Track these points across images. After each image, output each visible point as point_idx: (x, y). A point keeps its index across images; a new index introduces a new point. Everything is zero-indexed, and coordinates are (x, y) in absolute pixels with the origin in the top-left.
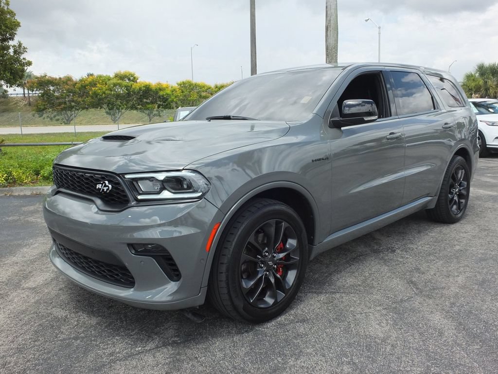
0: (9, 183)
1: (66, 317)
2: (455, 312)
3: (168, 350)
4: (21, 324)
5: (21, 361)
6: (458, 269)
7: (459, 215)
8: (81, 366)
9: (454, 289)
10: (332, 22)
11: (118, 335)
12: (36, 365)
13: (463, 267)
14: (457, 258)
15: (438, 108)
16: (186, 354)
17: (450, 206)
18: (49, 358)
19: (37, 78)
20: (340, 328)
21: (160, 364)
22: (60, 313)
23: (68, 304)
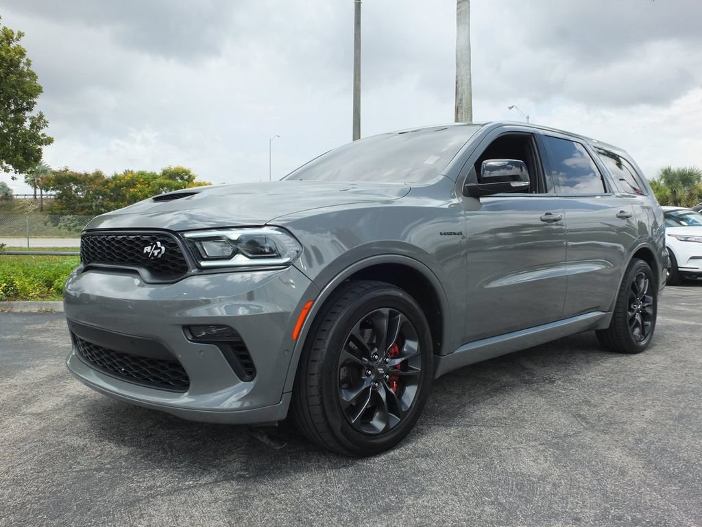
0: (8, 296)
1: (85, 446)
2: (641, 449)
3: (232, 485)
4: (19, 453)
5: (18, 494)
6: (644, 402)
7: (643, 343)
8: (106, 501)
9: (639, 424)
10: (464, 102)
11: (160, 467)
12: (40, 498)
13: (650, 400)
14: (643, 390)
15: (610, 192)
16: (257, 490)
17: (630, 328)
18: (60, 491)
19: (54, 173)
20: (478, 464)
21: (221, 500)
22: (77, 442)
23: (88, 431)
